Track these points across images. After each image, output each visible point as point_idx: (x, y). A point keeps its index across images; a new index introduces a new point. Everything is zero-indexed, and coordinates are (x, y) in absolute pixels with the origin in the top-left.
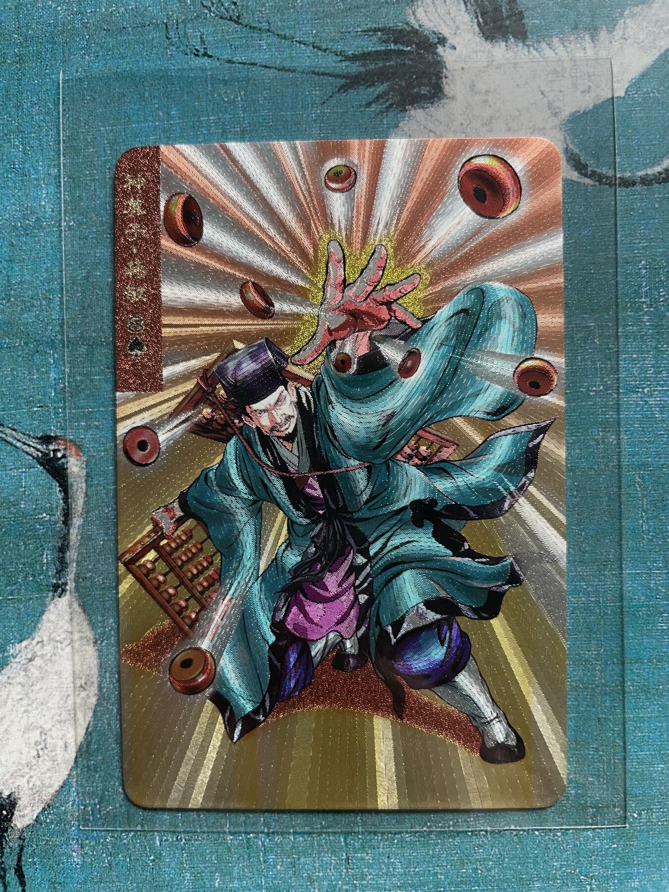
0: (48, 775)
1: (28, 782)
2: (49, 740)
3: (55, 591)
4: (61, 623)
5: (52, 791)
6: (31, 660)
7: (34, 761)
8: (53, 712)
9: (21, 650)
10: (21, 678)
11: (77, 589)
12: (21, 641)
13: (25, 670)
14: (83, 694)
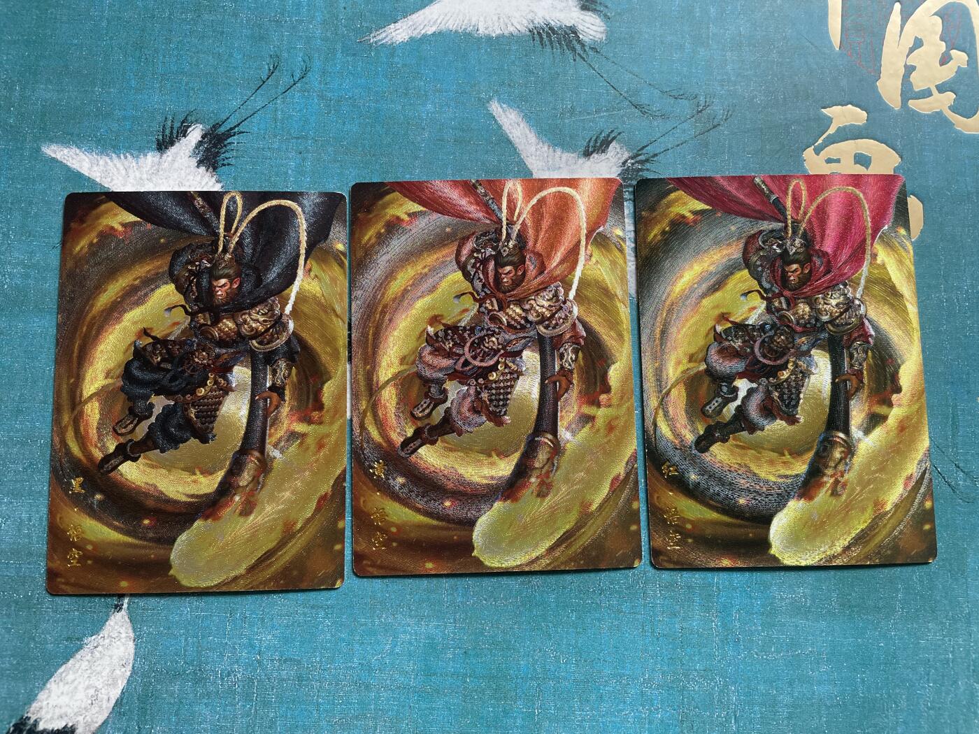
0: (96, 715)
1: (84, 719)
2: (99, 695)
3: (116, 608)
4: (116, 627)
5: (97, 725)
6: (96, 647)
7: (89, 707)
8: (104, 679)
9: (91, 641)
10: (89, 657)
11: (128, 608)
12: (92, 636)
13: (92, 653)
14: (123, 670)
